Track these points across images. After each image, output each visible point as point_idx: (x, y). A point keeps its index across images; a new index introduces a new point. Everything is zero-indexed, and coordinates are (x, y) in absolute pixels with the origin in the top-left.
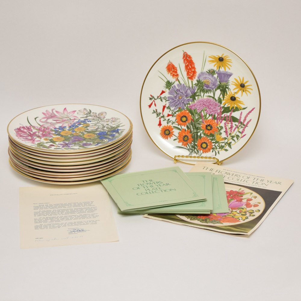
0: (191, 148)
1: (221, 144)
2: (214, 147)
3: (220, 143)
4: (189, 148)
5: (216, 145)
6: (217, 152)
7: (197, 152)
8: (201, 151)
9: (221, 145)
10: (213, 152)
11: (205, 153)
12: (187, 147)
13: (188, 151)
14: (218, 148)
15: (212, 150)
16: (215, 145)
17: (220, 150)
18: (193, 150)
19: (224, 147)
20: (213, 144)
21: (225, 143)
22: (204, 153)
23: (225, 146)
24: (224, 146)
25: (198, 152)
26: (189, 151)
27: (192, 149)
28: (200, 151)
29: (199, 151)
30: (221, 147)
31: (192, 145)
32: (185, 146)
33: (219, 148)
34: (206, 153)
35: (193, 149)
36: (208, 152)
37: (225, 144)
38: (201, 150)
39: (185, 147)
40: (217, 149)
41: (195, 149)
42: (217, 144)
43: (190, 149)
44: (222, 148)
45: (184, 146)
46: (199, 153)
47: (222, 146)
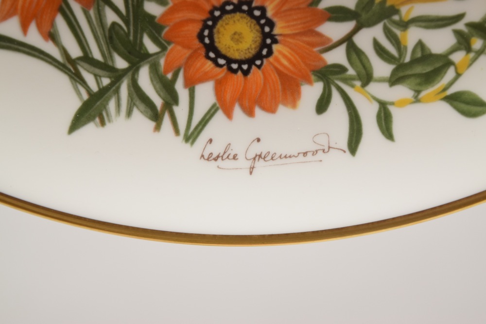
0: (97, 55)
1: (412, 36)
2: (337, 57)
3: (405, 25)
4: (75, 52)
5: (365, 40)
6: (368, 114)
7: (158, 102)
8: (206, 94)
9: (420, 45)
10: (322, 106)
11: (237, 111)
12: (52, 36)
13: (62, 80)
14: (382, 69)
15: (312, 92)
16: (348, 40)
17: (402, 92)
18: (117, 76)
19: (450, 74)
20: (335, 30)
21: (460, 26)
22: (229, 114)
23: (458, 57)
24: (443, 63)
25: (171, 99)
26: (77, 78)
27: (106, 67)
28: (190, 85)
29: (183, 93)
30: (419, 69)
31: (111, 17)
32: (33, 28)
33: (394, 80)
34: (250, 113)
35: (121, 63)
36: (271, 109)
37: (463, 42)
38: (203, 79)
39: (34, 37)
40: (367, 78)
41: (134, 68)
42: (377, 32)
43: (87, 58)
44: (429, 78)
45: (25, 28)
46: (181, 111)
47: (423, 55)
